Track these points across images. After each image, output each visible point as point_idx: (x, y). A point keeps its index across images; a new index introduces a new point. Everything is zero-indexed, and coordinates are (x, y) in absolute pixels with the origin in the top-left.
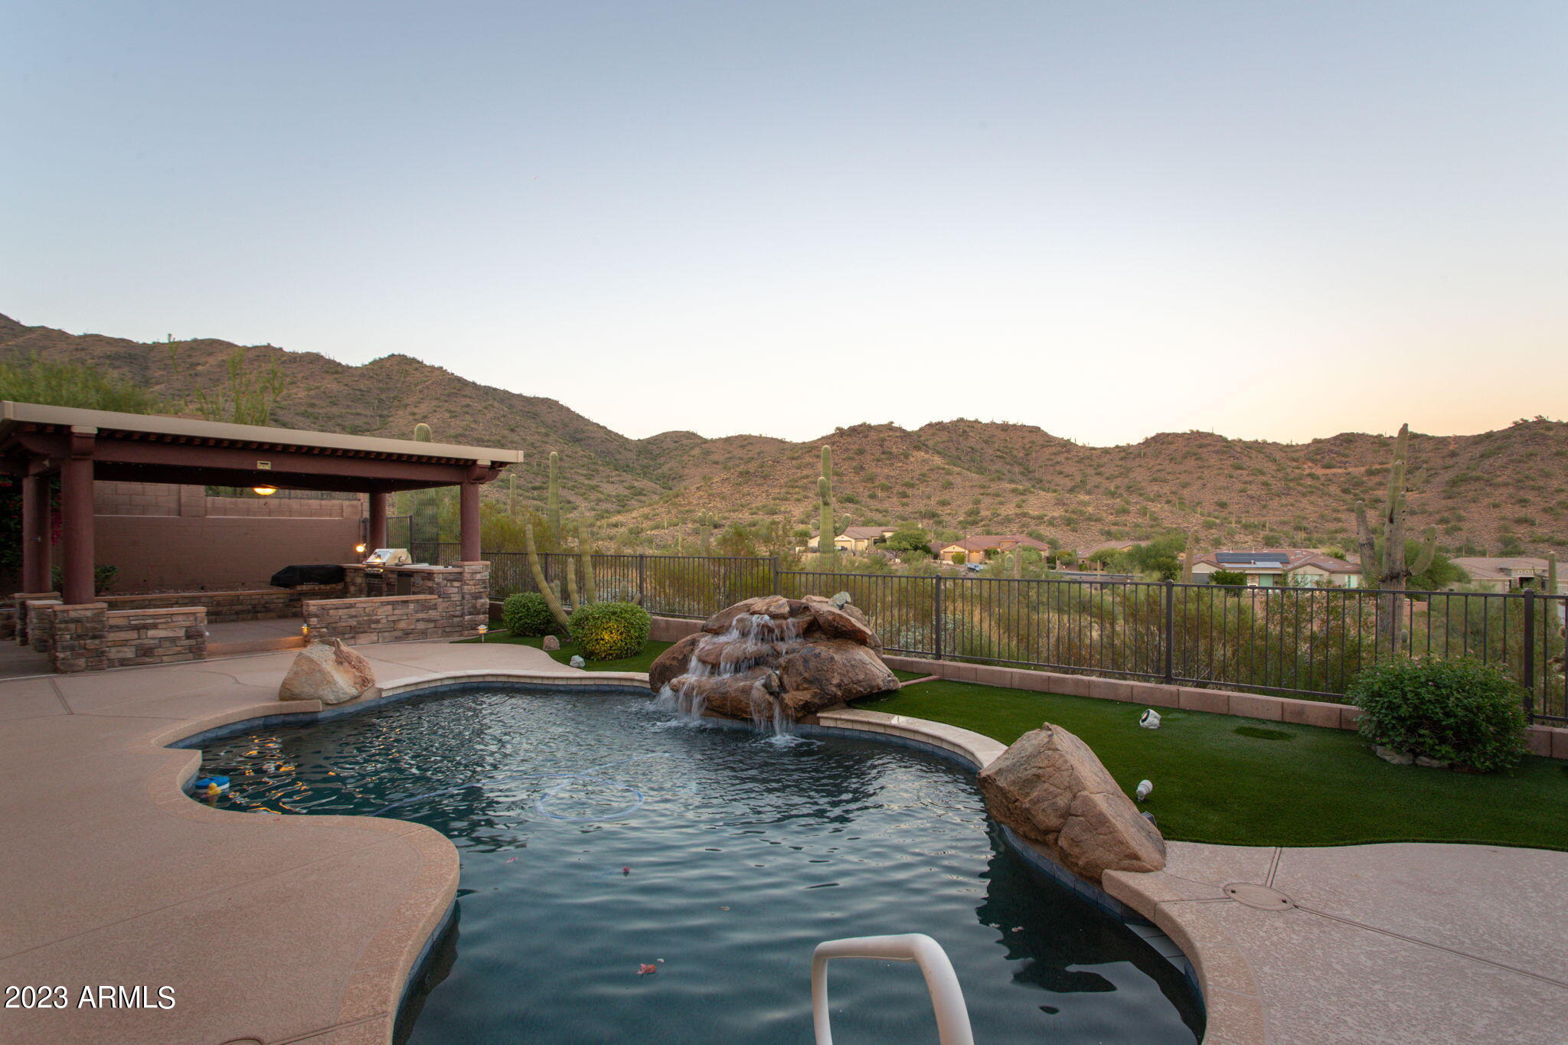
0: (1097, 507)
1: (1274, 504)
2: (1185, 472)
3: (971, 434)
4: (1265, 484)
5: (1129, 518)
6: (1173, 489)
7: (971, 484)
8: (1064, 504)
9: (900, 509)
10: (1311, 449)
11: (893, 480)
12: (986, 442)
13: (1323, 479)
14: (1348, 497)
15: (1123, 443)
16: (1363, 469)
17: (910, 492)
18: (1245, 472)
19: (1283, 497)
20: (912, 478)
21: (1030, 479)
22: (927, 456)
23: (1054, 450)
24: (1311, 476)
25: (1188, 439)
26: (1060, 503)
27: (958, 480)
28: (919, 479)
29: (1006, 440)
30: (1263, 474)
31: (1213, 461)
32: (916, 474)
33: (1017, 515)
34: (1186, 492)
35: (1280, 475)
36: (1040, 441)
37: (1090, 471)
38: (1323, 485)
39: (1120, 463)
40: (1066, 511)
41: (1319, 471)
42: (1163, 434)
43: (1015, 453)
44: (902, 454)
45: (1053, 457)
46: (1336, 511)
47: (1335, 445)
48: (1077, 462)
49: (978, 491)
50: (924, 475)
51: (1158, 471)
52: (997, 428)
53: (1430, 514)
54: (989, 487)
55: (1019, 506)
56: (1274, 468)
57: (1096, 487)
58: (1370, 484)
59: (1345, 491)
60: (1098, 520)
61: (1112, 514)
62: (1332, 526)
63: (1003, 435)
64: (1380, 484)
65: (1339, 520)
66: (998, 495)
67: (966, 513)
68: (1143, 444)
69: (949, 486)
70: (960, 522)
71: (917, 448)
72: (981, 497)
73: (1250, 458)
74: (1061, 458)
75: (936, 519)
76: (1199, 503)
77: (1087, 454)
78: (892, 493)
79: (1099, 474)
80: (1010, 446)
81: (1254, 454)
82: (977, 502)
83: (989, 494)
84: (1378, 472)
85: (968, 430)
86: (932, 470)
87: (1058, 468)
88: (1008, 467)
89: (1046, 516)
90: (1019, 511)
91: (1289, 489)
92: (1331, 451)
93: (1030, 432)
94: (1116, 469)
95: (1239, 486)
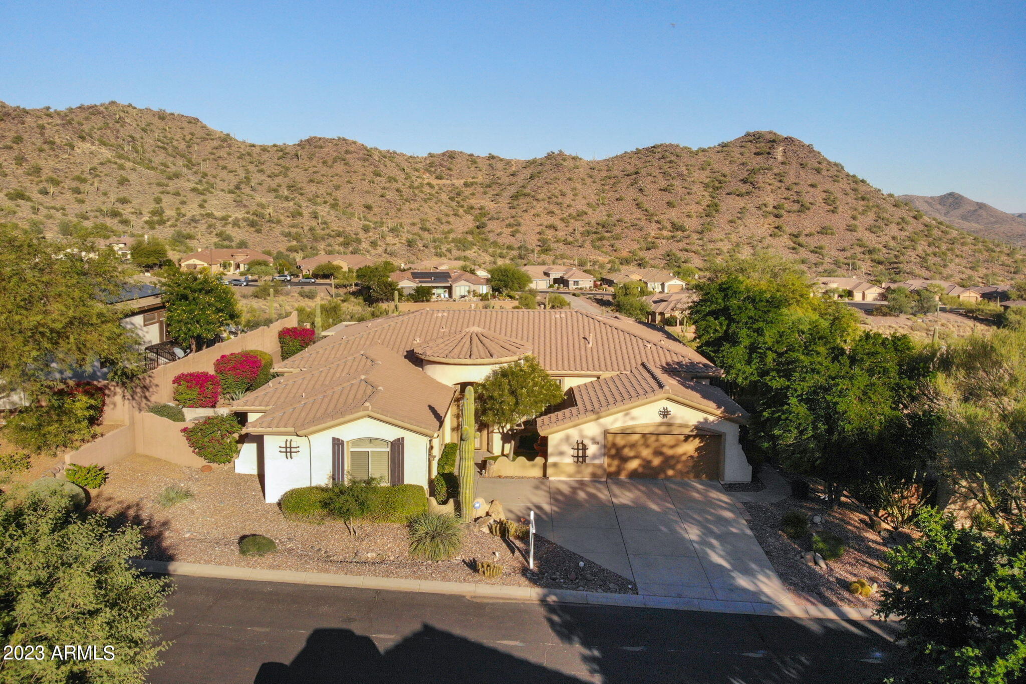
0: (275, 210)
1: (406, 208)
2: (337, 175)
3: (127, 120)
4: (398, 190)
5: (303, 221)
6: (329, 191)
7: (148, 181)
8: (245, 206)
9: (76, 206)
10: (428, 161)
11: (62, 173)
12: (144, 130)
13: (437, 188)
14: (454, 204)
15: (280, 143)
16: (462, 182)
17: (85, 187)
18: (383, 179)
19: (412, 202)
20: (83, 172)
21: (196, 173)
22: (94, 148)
23: (216, 143)
24: (429, 184)
25: (336, 145)
26: (239, 203)
27: (133, 177)
28: (91, 174)
29: (166, 130)
30: (396, 181)
31: (358, 166)
32: (87, 170)
33: (202, 215)
34: (339, 194)
35: (408, 184)
36: (200, 133)
37: (251, 168)
38: (437, 193)
39: (279, 162)
40: (248, 213)
41: (434, 182)
42: (315, 138)
43: (175, 143)
44: (66, 145)
45: (215, 151)
46: (447, 215)
47: (443, 160)
48: (239, 158)
49: (157, 190)
50: (94, 169)
51: (314, 172)
52: (154, 115)
53: (503, 220)
54: (167, 186)
55: (201, 206)
56: (404, 176)
57: (260, 184)
58: (467, 194)
59: (452, 199)
60: (279, 222)
61: (288, 217)
62: (446, 228)
63: (161, 124)
64: (473, 194)
65: (448, 222)
66: (177, 194)
67: (149, 212)
68: (299, 145)
69: (123, 181)
70: (146, 222)
71: (82, 138)
72: (162, 196)
73: (386, 166)
74: (223, 153)
75: (119, 218)
76: (350, 205)
77: (248, 149)
78: (64, 188)
79: (261, 171)
80: (169, 136)
81: (388, 163)
82: (158, 201)
83: (168, 193)
84: (472, 184)
85: (122, 115)
86: (102, 164)
87: (221, 163)
88: (171, 159)
89: (230, 217)
90: (203, 211)
91: (415, 195)
92: (441, 165)
93: (190, 122)
94: (276, 167)
95: (379, 191)
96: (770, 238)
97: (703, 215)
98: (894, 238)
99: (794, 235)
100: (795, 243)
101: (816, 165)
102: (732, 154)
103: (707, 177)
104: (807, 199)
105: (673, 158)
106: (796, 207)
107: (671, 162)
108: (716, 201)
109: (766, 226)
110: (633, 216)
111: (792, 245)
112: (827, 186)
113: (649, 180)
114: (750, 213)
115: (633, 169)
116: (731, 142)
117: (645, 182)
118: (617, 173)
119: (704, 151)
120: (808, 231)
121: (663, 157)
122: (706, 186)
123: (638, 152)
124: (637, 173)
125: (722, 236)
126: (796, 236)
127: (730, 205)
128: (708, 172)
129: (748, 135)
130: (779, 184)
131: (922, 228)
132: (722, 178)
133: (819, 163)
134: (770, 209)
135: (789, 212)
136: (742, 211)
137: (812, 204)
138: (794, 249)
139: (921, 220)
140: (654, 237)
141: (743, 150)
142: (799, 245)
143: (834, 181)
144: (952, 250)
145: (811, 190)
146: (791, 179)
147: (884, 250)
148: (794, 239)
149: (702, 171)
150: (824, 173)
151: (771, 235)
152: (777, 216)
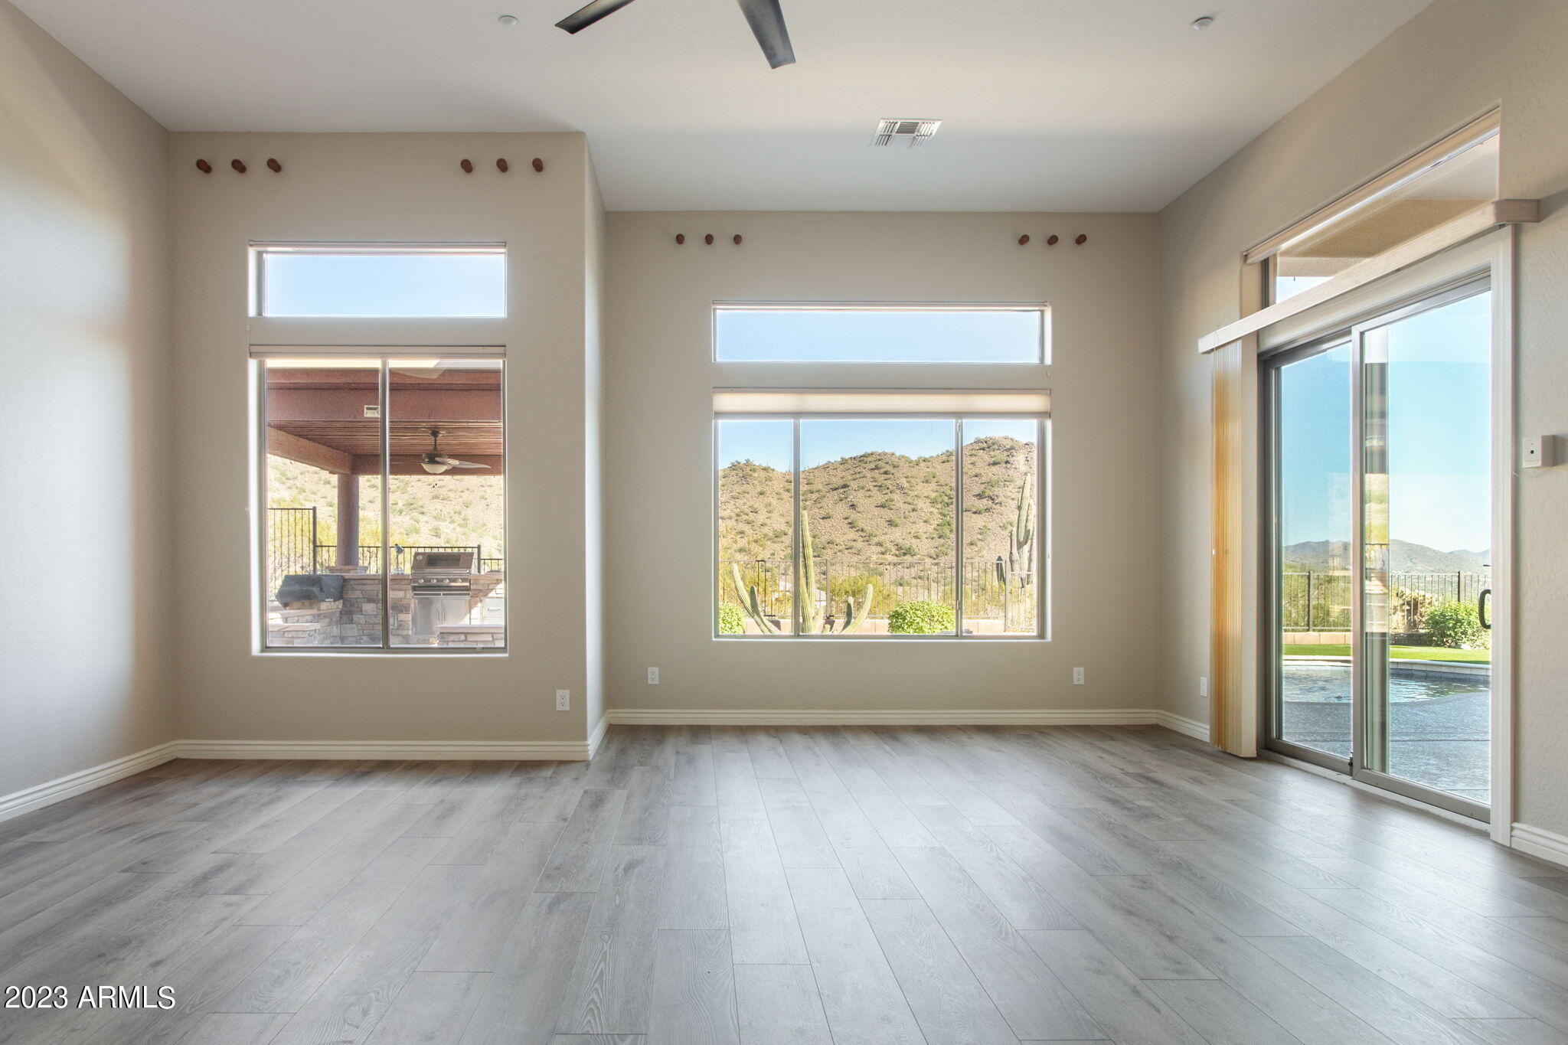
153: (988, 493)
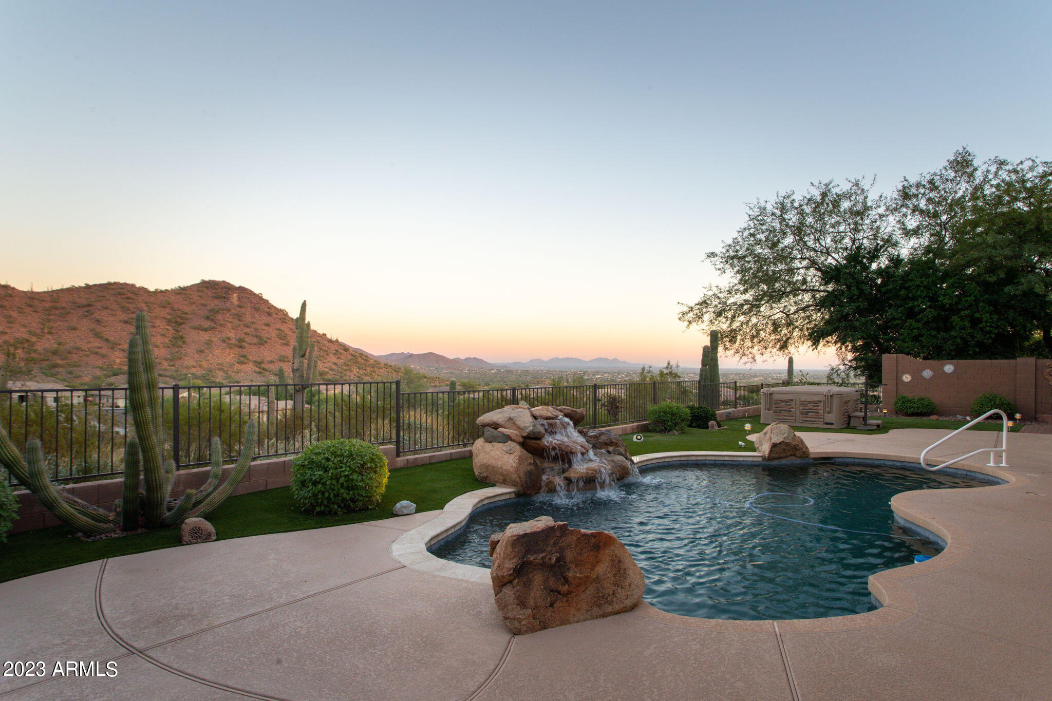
96: (237, 365)
97: (170, 345)
98: (335, 364)
99: (257, 362)
100: (259, 368)
101: (266, 309)
102: (191, 297)
103: (168, 314)
104: (264, 335)
105: (129, 295)
106: (255, 340)
107: (128, 298)
108: (181, 334)
109: (232, 356)
110: (92, 345)
111: (258, 370)
112: (278, 326)
113: (104, 313)
114: (216, 345)
115: (84, 302)
116: (188, 287)
117: (103, 315)
118: (64, 305)
119: (162, 292)
120: (268, 359)
121: (121, 294)
122: (169, 322)
123: (88, 287)
124: (89, 305)
125: (192, 363)
126: (260, 363)
127: (196, 338)
128: (168, 310)
129: (204, 282)
130: (239, 323)
131: (350, 357)
132: (183, 315)
133: (269, 308)
134: (233, 342)
135: (251, 344)
136: (209, 343)
137: (269, 339)
138: (260, 373)
139: (349, 352)
140: (120, 364)
141: (200, 294)
142: (264, 369)
143: (283, 322)
144: (375, 372)
145: (266, 328)
146: (248, 319)
147: (331, 372)
148: (258, 365)
149: (162, 309)
150: (274, 316)
151: (238, 363)
152: (241, 347)
153: (211, 317)
